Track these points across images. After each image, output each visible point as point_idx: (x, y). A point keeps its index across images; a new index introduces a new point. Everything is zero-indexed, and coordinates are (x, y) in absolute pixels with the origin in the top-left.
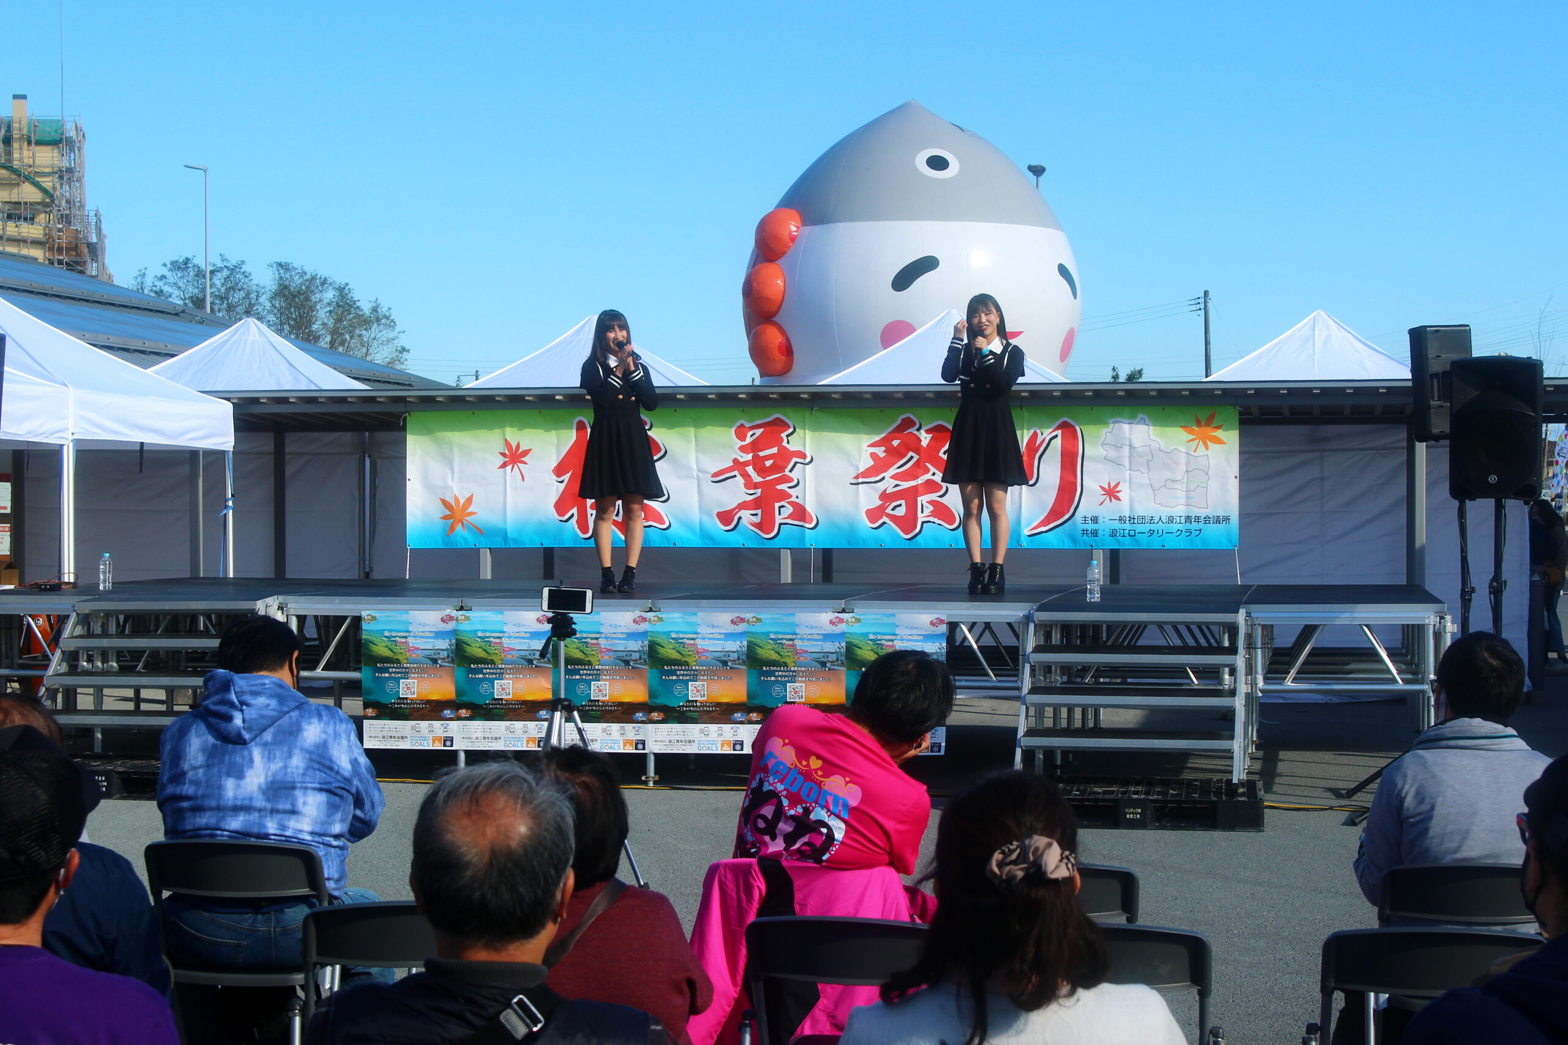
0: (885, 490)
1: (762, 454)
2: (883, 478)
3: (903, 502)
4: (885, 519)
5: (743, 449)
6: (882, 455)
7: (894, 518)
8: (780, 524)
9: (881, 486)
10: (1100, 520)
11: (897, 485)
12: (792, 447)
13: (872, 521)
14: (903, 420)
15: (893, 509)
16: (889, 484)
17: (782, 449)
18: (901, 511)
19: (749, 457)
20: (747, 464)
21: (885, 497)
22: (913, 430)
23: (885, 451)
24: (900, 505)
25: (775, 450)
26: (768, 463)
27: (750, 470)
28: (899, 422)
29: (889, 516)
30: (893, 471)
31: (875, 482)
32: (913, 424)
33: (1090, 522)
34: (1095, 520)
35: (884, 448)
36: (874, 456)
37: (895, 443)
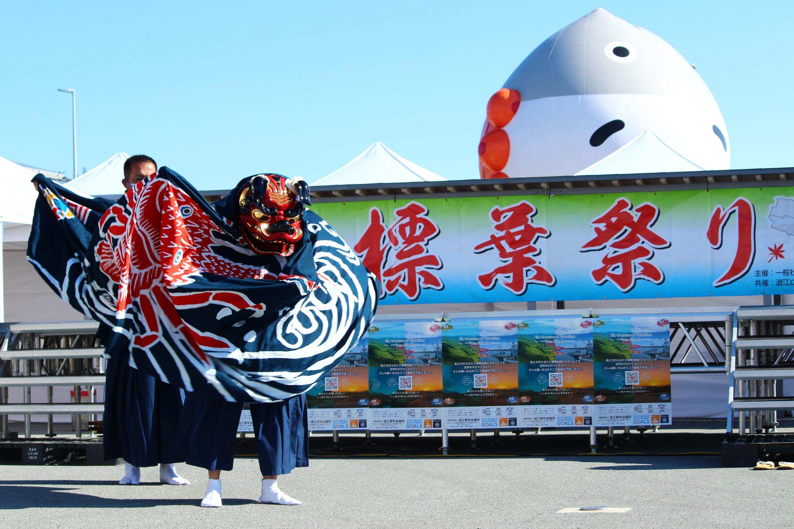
0: (607, 256)
1: (512, 231)
2: (605, 247)
3: (620, 264)
4: (607, 277)
5: (498, 228)
6: (603, 229)
7: (613, 277)
8: (527, 284)
9: (603, 253)
10: (769, 273)
11: (615, 252)
12: (535, 225)
13: (598, 279)
14: (619, 202)
15: (613, 270)
16: (610, 251)
17: (528, 227)
18: (619, 272)
19: (503, 233)
20: (501, 238)
21: (607, 261)
22: (626, 210)
23: (606, 226)
24: (618, 267)
25: (522, 228)
26: (517, 238)
27: (504, 243)
28: (615, 203)
29: (610, 275)
30: (612, 241)
31: (599, 250)
32: (626, 205)
33: (761, 274)
34: (765, 273)
35: (604, 224)
36: (597, 230)
37: (614, 220)
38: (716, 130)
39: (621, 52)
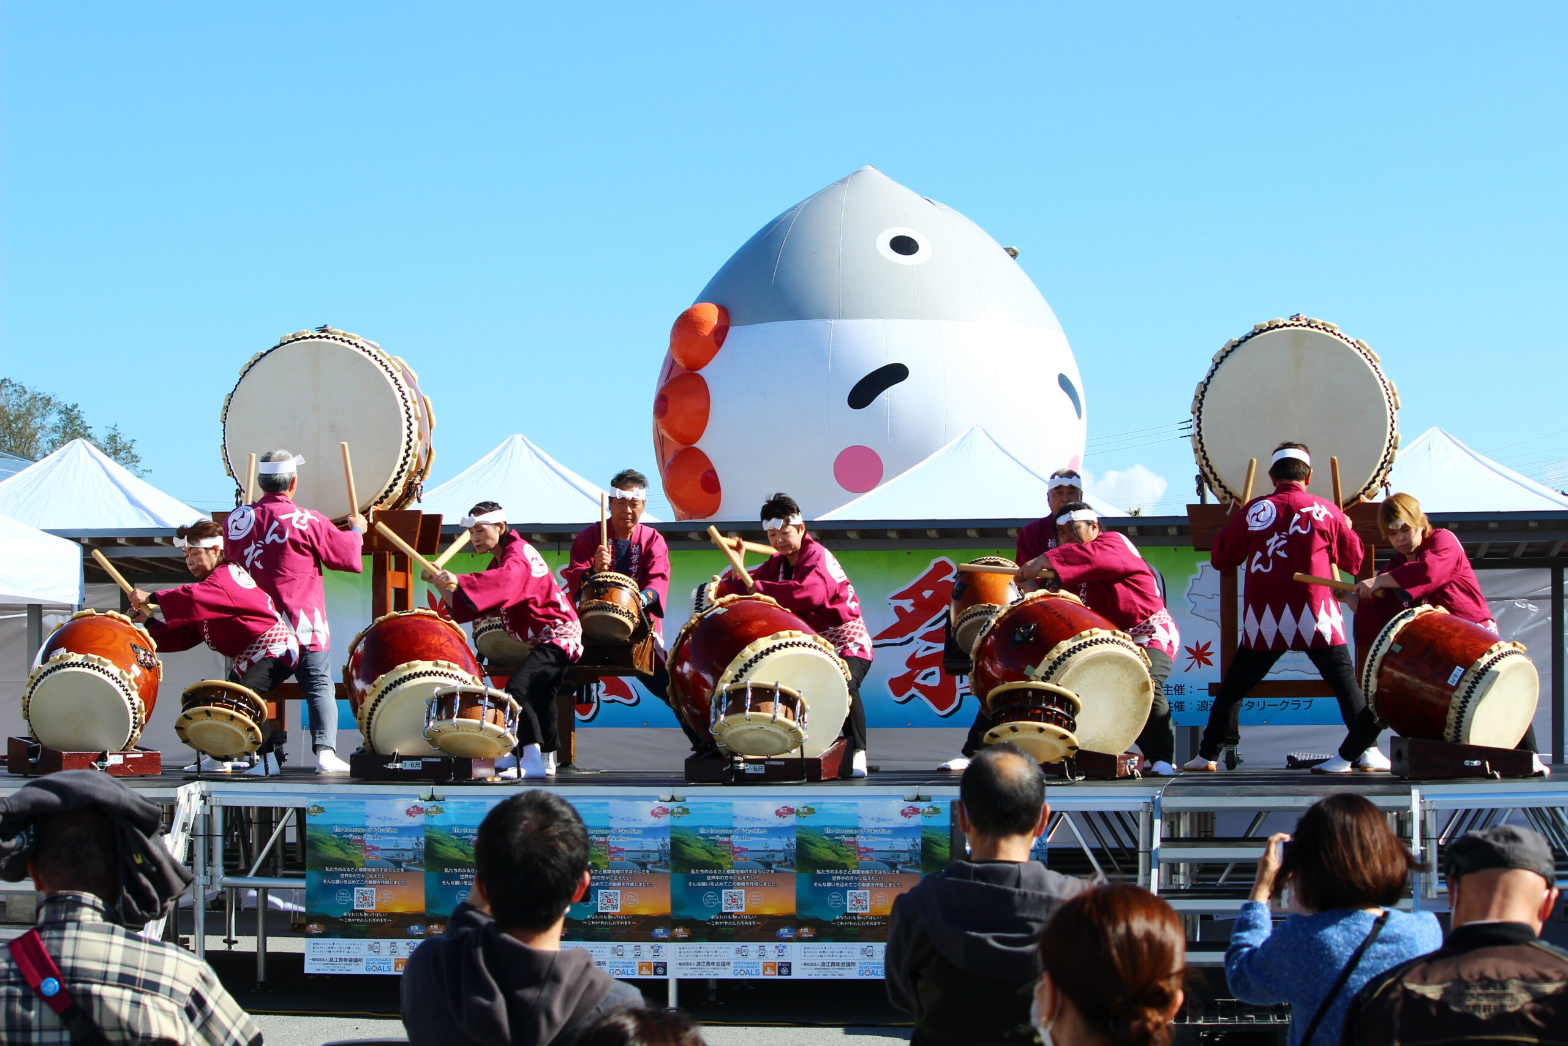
0: (914, 654)
2: (912, 639)
3: (936, 669)
4: (914, 691)
6: (910, 609)
7: (924, 689)
9: (907, 651)
10: (1187, 690)
11: (928, 648)
13: (898, 693)
14: (936, 565)
15: (924, 678)
16: (919, 647)
18: (934, 681)
21: (914, 663)
22: (949, 578)
23: (913, 605)
24: (933, 673)
28: (931, 567)
29: (918, 686)
30: (923, 629)
31: (901, 644)
32: (948, 569)
33: (1174, 692)
34: (1180, 689)
35: (912, 601)
36: (899, 610)
37: (927, 594)
38: (1064, 382)
39: (904, 245)
